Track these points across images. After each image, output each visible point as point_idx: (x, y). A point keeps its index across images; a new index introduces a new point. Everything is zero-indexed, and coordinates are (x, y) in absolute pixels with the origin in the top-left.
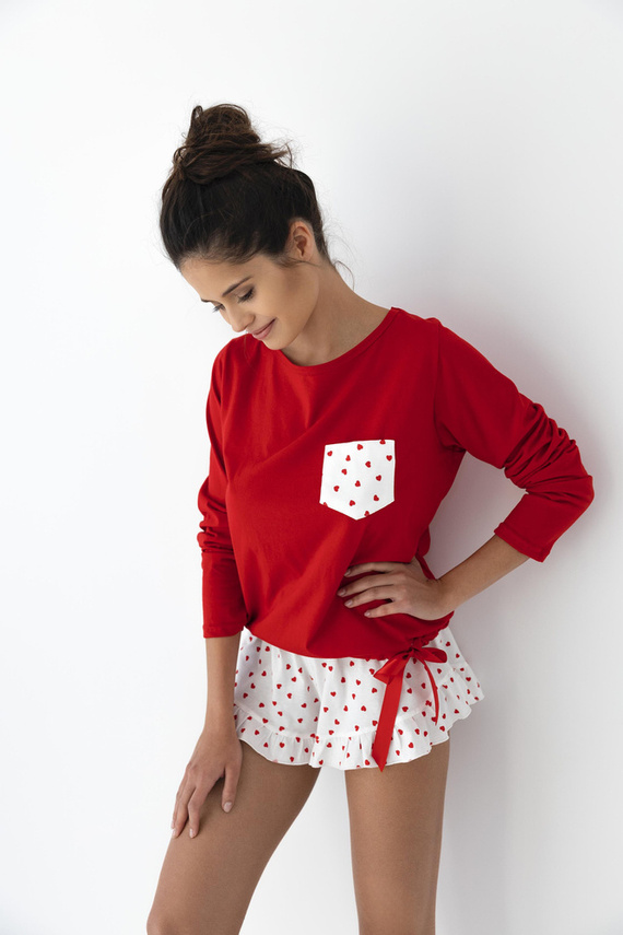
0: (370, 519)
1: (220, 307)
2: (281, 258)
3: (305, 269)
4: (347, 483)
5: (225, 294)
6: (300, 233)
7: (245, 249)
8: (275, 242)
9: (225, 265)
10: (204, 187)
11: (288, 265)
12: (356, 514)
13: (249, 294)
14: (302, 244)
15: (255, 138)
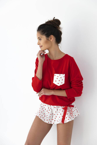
5: (38, 38)
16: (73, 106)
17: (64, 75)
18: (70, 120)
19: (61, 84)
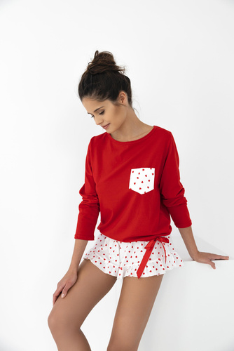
0: (146, 194)
1: (93, 116)
2: (115, 102)
3: (123, 107)
4: (138, 182)
5: (95, 111)
6: (123, 95)
7: (103, 97)
8: (114, 97)
9: (96, 101)
10: (93, 75)
11: (117, 105)
12: (142, 192)
13: (103, 113)
14: (123, 99)
15: (114, 63)
16: (167, 241)
17: (153, 169)
18: (154, 273)
19: (147, 191)
